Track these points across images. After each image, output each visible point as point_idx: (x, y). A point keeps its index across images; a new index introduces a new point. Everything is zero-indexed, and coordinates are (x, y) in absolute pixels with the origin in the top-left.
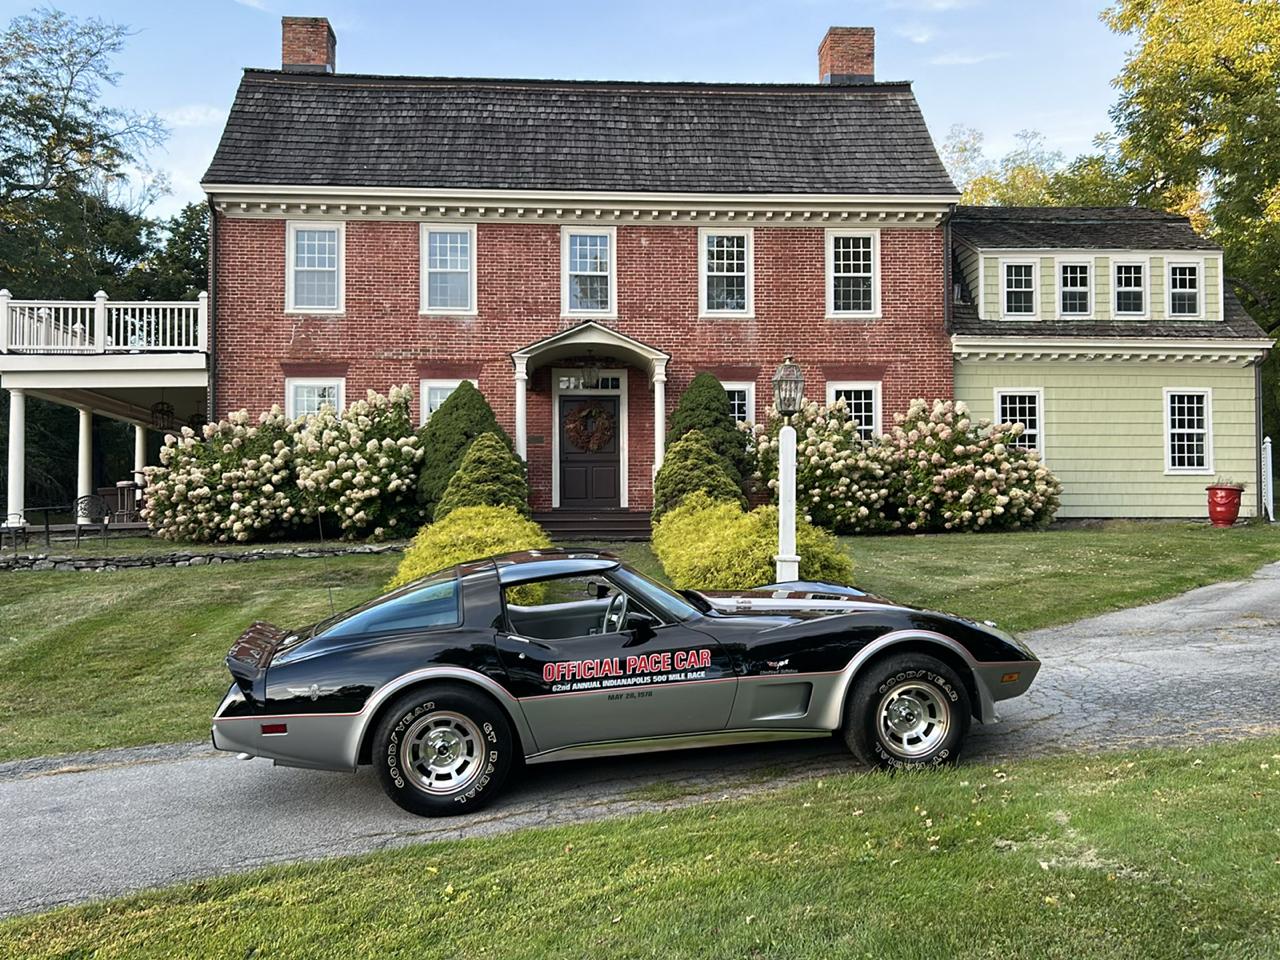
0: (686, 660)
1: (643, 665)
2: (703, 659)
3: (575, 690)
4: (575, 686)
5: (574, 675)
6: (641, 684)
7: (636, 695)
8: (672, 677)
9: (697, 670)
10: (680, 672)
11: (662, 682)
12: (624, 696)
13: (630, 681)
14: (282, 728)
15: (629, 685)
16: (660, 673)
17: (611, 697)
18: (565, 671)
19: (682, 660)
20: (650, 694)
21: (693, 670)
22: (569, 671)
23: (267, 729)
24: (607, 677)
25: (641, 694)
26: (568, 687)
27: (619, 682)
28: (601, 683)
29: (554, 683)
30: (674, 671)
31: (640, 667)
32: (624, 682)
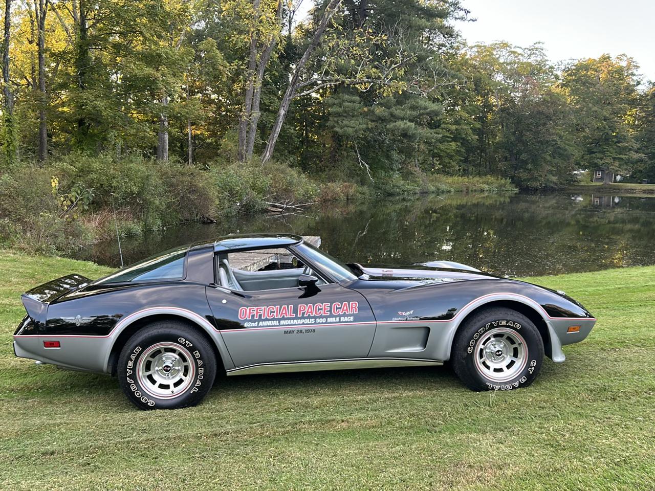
0: (340, 308)
1: (310, 310)
2: (352, 308)
3: (261, 326)
4: (261, 324)
5: (260, 316)
6: (307, 324)
7: (304, 331)
8: (329, 320)
9: (348, 316)
10: (336, 317)
11: (322, 323)
12: (295, 332)
13: (300, 321)
14: (57, 344)
15: (299, 324)
16: (321, 317)
17: (286, 332)
18: (255, 313)
19: (337, 308)
20: (314, 331)
21: (345, 315)
22: (257, 313)
23: (48, 344)
24: (284, 319)
25: (308, 331)
26: (256, 324)
27: (292, 322)
28: (279, 322)
29: (246, 321)
30: (331, 316)
31: (308, 312)
32: (296, 322)
